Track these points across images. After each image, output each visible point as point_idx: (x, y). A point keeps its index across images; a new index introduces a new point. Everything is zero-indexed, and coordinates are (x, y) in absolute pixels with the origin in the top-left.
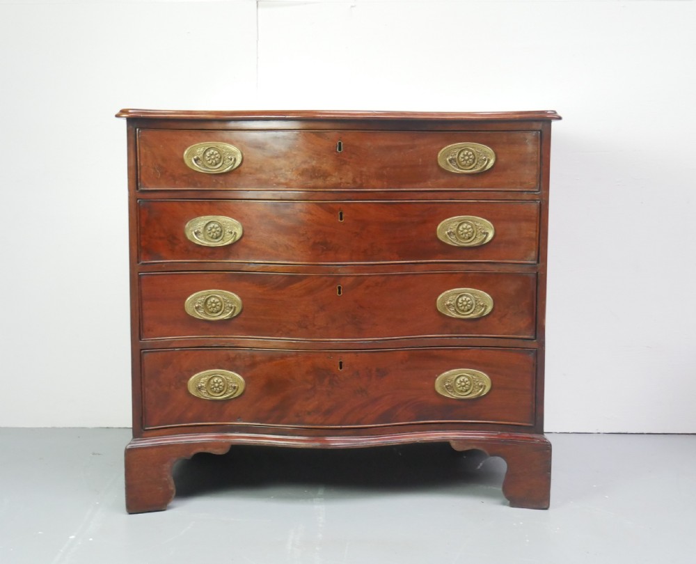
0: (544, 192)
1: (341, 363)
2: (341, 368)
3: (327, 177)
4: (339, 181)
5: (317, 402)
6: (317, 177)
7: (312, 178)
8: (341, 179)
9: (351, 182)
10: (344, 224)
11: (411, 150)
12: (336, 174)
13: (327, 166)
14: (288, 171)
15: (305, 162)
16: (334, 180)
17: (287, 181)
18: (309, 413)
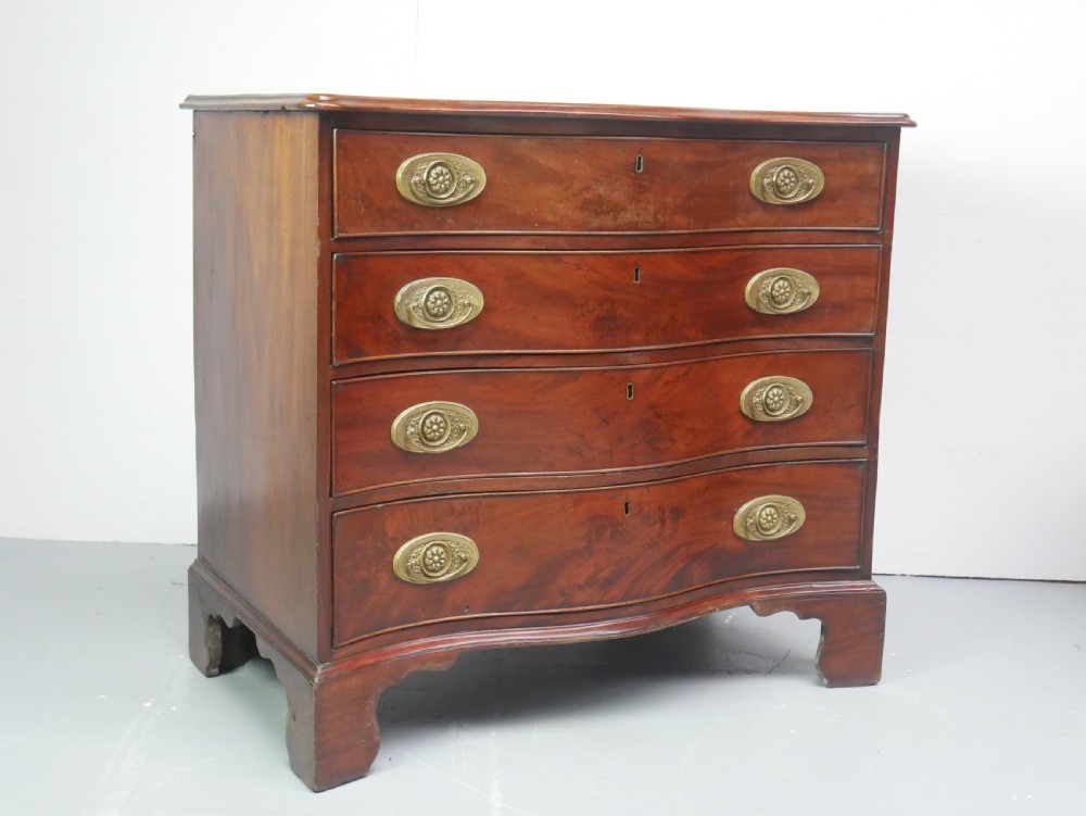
0: (887, 231)
1: (627, 504)
2: (627, 512)
3: (619, 212)
4: (636, 220)
5: (592, 569)
6: (606, 213)
7: (597, 214)
8: (638, 215)
9: (651, 219)
10: (640, 285)
11: (722, 170)
12: (633, 206)
13: (619, 195)
14: (561, 202)
15: (587, 189)
16: (628, 217)
17: (558, 219)
18: (580, 587)
